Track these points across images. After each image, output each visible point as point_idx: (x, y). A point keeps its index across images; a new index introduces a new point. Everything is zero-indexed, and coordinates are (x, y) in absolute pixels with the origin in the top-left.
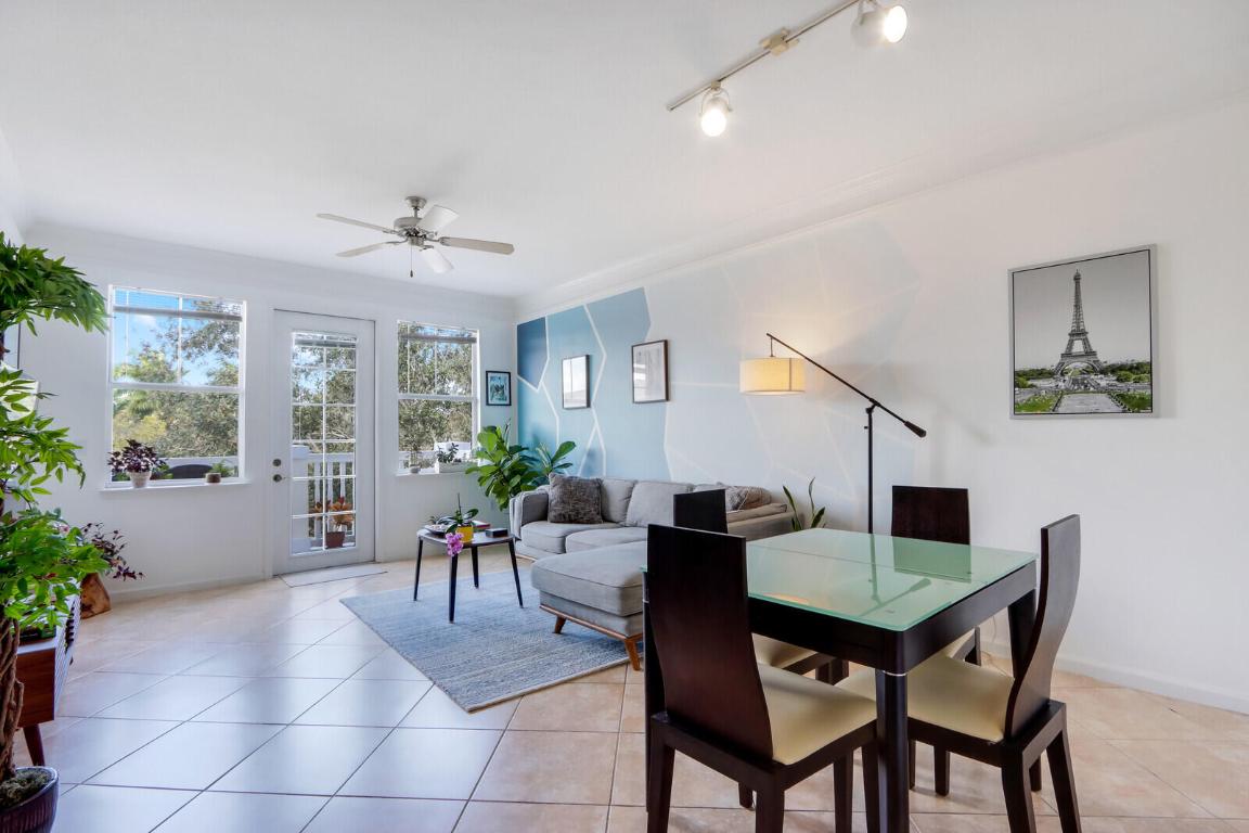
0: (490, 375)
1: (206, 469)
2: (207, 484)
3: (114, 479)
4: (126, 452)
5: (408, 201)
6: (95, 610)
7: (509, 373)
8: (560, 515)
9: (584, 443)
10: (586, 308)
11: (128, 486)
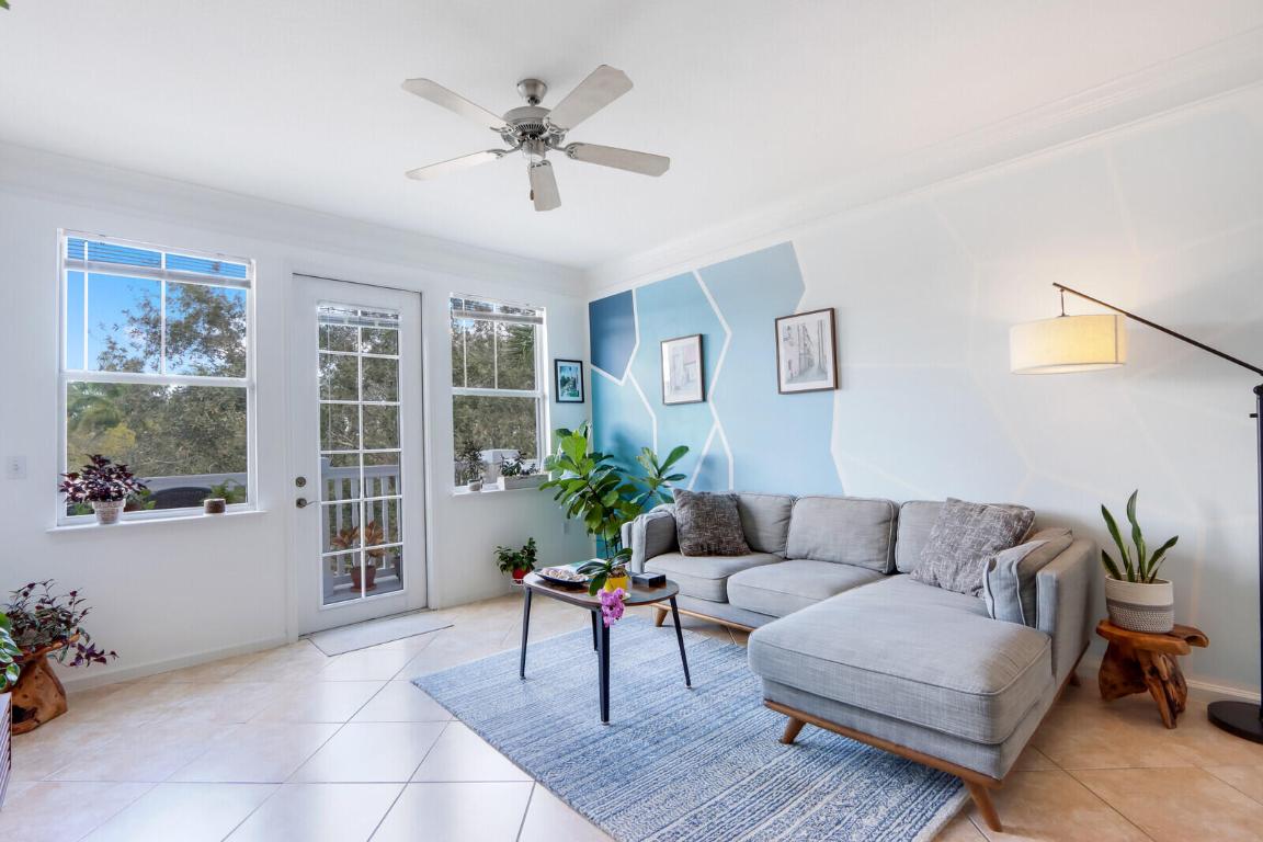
0: (560, 364)
1: (205, 493)
2: (206, 515)
3: (70, 512)
4: (88, 473)
6: (41, 716)
7: (581, 362)
8: (697, 545)
9: (702, 447)
10: (698, 277)
11: (92, 522)
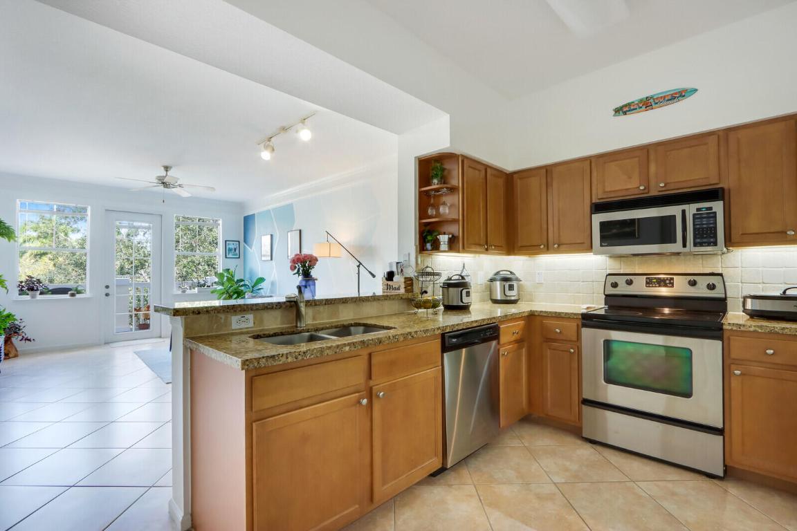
0: (227, 242)
2: (68, 298)
3: (20, 294)
4: (27, 281)
5: (163, 168)
6: (11, 356)
7: (239, 242)
9: (269, 278)
10: (271, 211)
11: (27, 298)
